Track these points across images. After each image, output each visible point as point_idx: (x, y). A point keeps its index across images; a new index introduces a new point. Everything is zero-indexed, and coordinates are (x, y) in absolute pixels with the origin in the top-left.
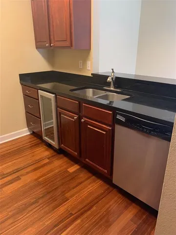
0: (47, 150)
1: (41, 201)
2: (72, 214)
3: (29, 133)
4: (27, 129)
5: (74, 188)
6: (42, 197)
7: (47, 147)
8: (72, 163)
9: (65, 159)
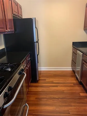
0: (75, 80)
1: (60, 100)
2: (69, 113)
3: (72, 70)
4: (71, 68)
5: (77, 103)
6: (62, 98)
7: (76, 79)
8: (85, 91)
9: (82, 88)
